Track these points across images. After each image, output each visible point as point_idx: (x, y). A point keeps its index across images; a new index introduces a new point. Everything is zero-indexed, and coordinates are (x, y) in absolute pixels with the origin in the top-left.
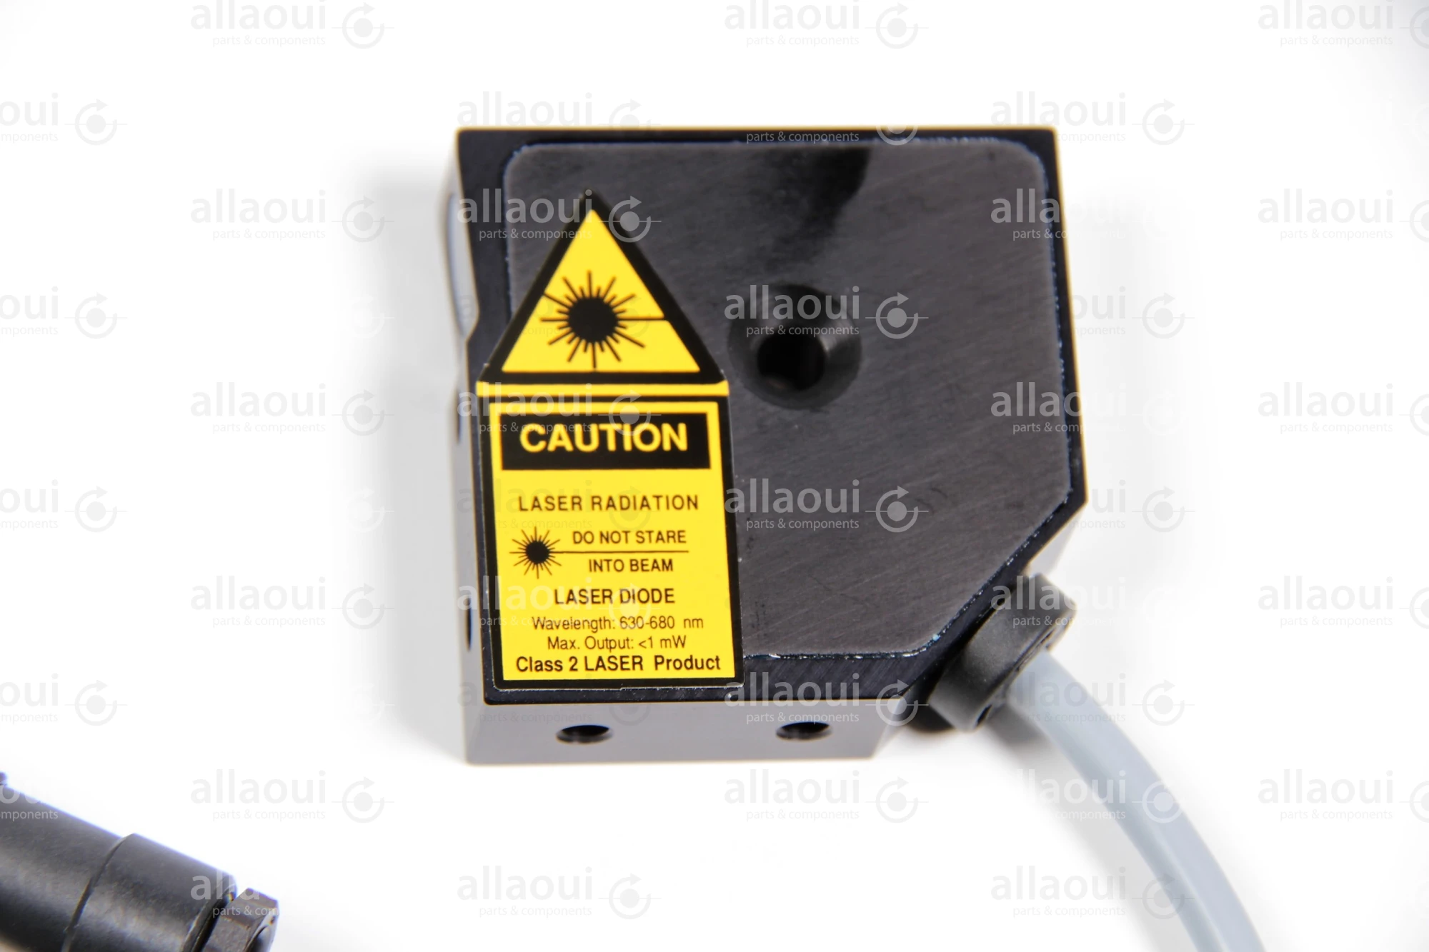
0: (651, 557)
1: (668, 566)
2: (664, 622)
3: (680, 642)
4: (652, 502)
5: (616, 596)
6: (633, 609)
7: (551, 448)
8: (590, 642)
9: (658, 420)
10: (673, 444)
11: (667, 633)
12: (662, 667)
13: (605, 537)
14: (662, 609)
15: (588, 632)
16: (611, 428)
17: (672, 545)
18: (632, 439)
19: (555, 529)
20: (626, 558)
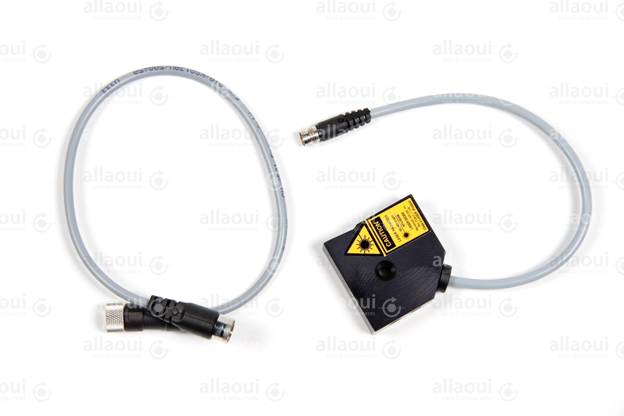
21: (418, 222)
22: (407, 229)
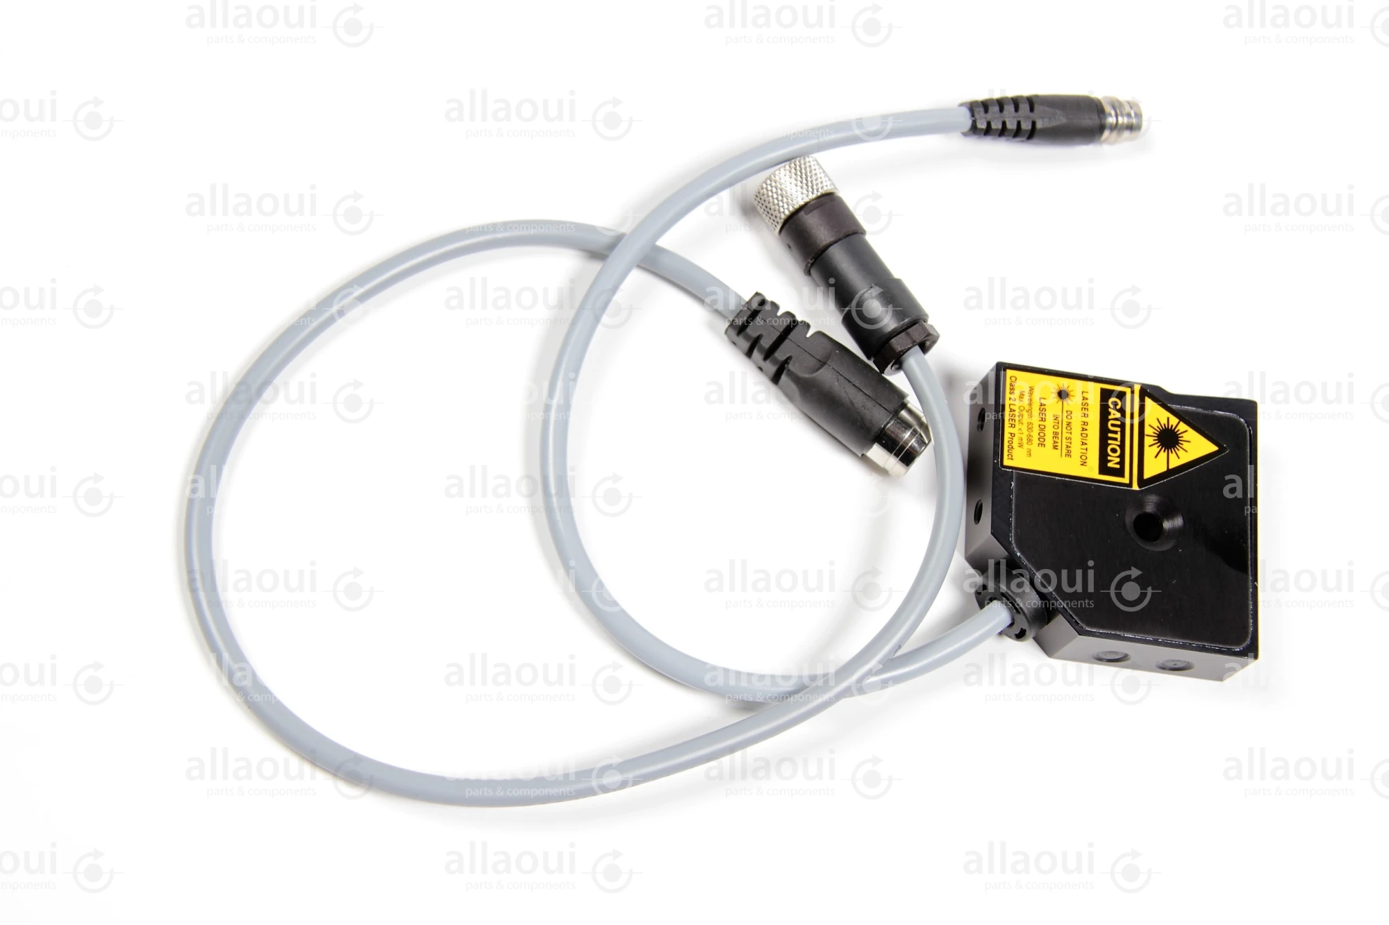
0: (1059, 441)
1: (1055, 447)
2: (1030, 440)
3: (1021, 445)
4: (1084, 447)
5: (1042, 423)
6: (1036, 430)
7: (1110, 410)
8: (1022, 408)
9: (1122, 456)
10: (1111, 461)
11: (1025, 441)
12: (1009, 435)
13: (1069, 424)
14: (1035, 441)
15: (1027, 408)
16: (1118, 436)
17: (1064, 451)
18: (1113, 444)
19: (1074, 403)
20: (1059, 431)
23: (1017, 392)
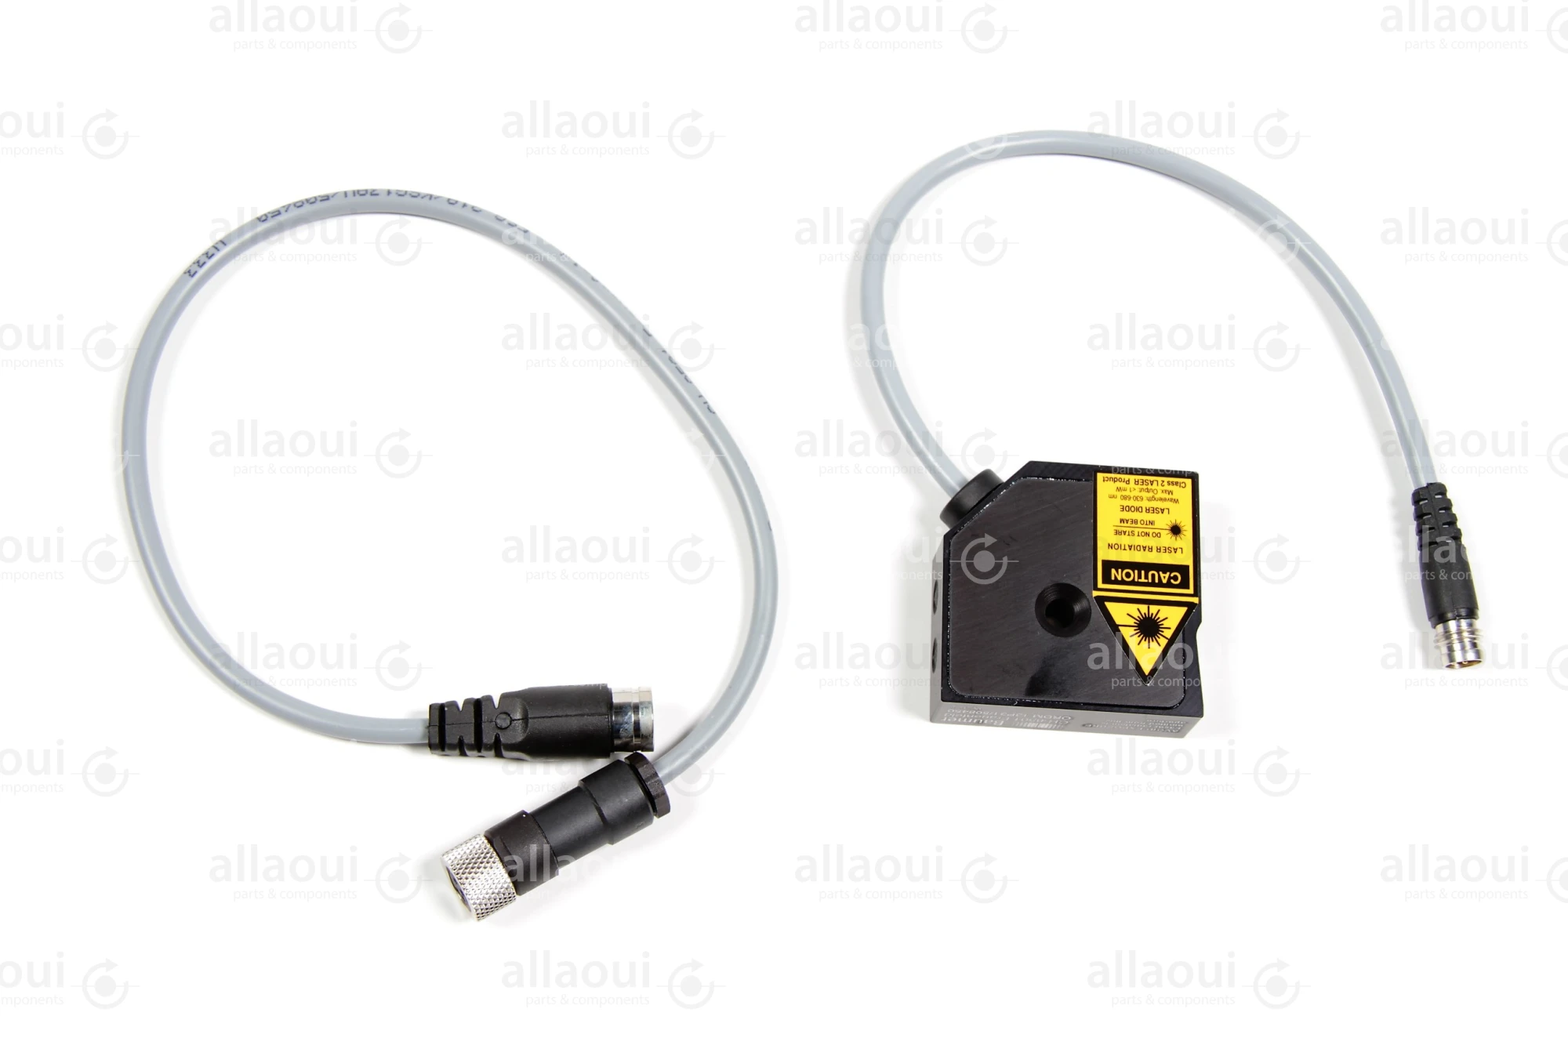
0: (1129, 525)
1: (1122, 521)
2: (1125, 498)
3: (1119, 489)
4: (1127, 548)
5: (1144, 510)
6: (1137, 504)
7: (1168, 573)
8: (1155, 492)
9: (1123, 582)
10: (1117, 572)
11: (1124, 493)
12: (1127, 479)
13: (1147, 534)
14: (1126, 503)
15: (1157, 496)
16: (1143, 580)
17: (1120, 529)
18: (1134, 575)
19: (1167, 539)
20: (1139, 525)
21: (1160, 488)
22: (1163, 522)
23: (1171, 488)
